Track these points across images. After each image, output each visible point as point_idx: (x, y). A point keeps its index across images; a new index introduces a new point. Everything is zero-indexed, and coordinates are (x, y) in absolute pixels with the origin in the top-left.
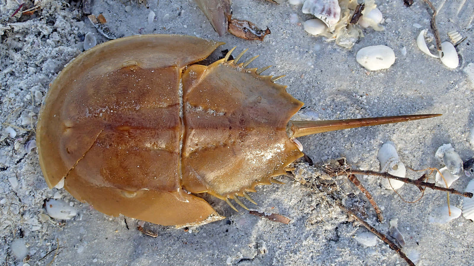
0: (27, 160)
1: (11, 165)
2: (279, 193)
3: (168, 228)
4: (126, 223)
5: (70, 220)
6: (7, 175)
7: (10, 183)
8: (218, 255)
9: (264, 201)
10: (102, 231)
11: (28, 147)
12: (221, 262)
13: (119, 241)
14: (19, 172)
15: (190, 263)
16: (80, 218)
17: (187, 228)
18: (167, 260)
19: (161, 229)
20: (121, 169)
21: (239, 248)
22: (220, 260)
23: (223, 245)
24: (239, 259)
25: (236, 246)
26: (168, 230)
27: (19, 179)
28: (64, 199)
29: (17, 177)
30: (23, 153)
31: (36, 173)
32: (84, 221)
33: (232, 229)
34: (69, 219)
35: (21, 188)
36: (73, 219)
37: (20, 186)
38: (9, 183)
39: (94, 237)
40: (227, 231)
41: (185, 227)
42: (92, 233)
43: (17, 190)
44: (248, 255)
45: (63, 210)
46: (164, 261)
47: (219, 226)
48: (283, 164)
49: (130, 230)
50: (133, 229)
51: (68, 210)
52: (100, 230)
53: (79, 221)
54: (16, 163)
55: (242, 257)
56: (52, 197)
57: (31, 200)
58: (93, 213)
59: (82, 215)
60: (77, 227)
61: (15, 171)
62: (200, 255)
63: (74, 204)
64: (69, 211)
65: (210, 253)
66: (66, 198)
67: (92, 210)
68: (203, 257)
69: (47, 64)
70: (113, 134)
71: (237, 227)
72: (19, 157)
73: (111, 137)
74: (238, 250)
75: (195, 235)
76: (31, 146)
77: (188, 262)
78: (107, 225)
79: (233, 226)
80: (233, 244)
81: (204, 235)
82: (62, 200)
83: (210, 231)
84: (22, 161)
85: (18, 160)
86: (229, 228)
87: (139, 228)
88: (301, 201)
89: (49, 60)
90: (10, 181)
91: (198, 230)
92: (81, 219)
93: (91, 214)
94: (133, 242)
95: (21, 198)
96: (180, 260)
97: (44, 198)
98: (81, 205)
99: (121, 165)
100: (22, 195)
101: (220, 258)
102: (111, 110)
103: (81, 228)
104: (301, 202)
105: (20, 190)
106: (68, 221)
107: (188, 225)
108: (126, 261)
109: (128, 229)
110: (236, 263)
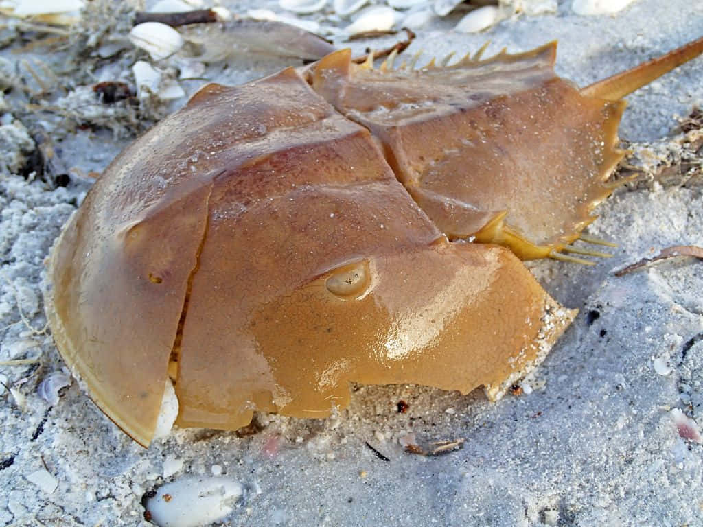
0: (56, 421)
1: (20, 446)
2: (640, 222)
3: (475, 416)
4: (374, 450)
5: (234, 514)
6: (20, 472)
7: (35, 485)
8: (627, 380)
9: (624, 248)
10: (329, 491)
11: (47, 391)
12: (647, 384)
13: (383, 490)
14: (47, 452)
15: (582, 435)
16: (256, 491)
17: (515, 387)
18: (527, 465)
19: (459, 429)
20: (298, 236)
21: (657, 329)
22: (641, 384)
23: (619, 357)
24: (678, 349)
25: (648, 329)
26: (477, 418)
27: (55, 471)
28: (193, 469)
29: (47, 469)
30: (40, 408)
31: (91, 450)
32: (270, 490)
33: (610, 319)
34: (228, 510)
35: (68, 490)
36: (238, 506)
37: (64, 487)
38: (31, 487)
39: (317, 515)
40: (603, 333)
41: (508, 384)
42: (308, 506)
43: (61, 499)
44: (688, 327)
45: (205, 491)
46: (522, 472)
47: (578, 343)
48: (603, 144)
49: (392, 462)
50: (398, 458)
51: (215, 485)
52: (320, 489)
53: (259, 499)
54: (32, 438)
55: (680, 341)
56: (160, 481)
57: (110, 509)
58: (282, 459)
59: (256, 484)
60: (260, 516)
61: (39, 455)
62: (589, 408)
63: (224, 468)
64: (220, 486)
65: (608, 389)
66: (195, 463)
67: (275, 457)
68: (598, 406)
69: (22, 243)
70: (240, 182)
71: (617, 306)
72: (34, 421)
73: (238, 189)
74: (659, 334)
75: (544, 393)
76: (56, 385)
77: (575, 437)
78: (331, 471)
79: (607, 314)
80: (639, 333)
81: (563, 378)
82: (188, 473)
83: (568, 366)
84: (46, 426)
85: (33, 429)
86: (602, 323)
87: (410, 450)
88: (690, 215)
89: (22, 235)
90: (34, 481)
91: (543, 379)
92: (259, 492)
93: (278, 466)
94: (417, 477)
95: (78, 514)
96: (555, 447)
97: (140, 492)
98: (241, 462)
99: (293, 228)
100: (78, 507)
101: (636, 381)
102: (209, 152)
103: (270, 512)
104: (692, 216)
105: (69, 496)
106: (229, 519)
107: (513, 377)
108: (433, 520)
109: (387, 460)
110: (679, 360)
